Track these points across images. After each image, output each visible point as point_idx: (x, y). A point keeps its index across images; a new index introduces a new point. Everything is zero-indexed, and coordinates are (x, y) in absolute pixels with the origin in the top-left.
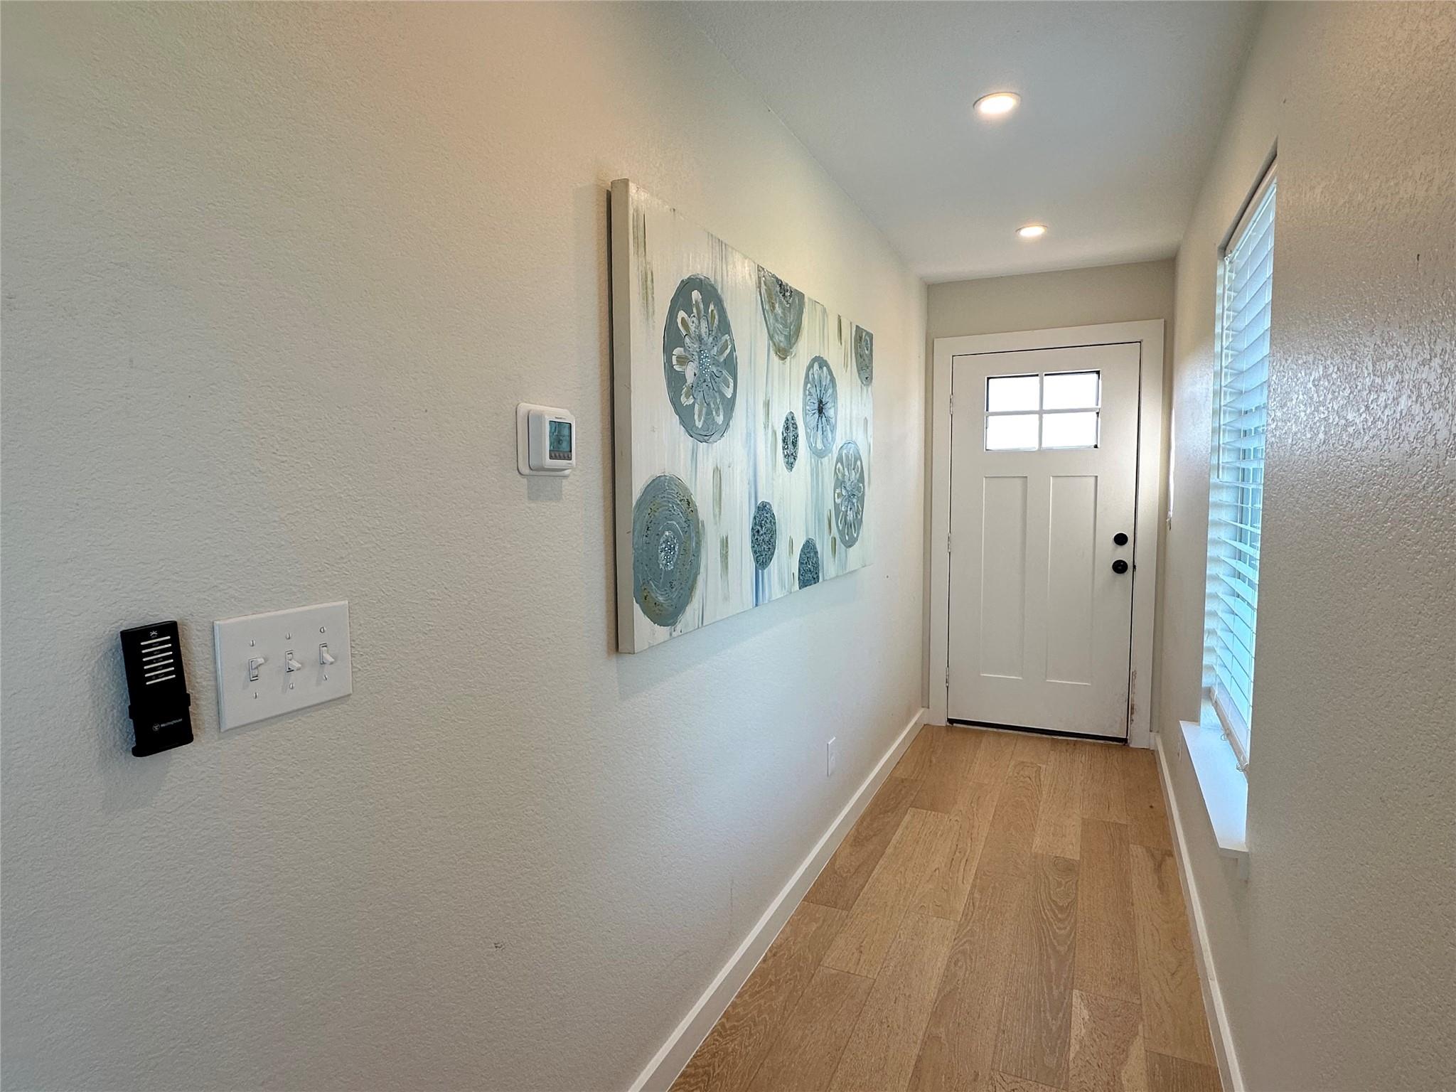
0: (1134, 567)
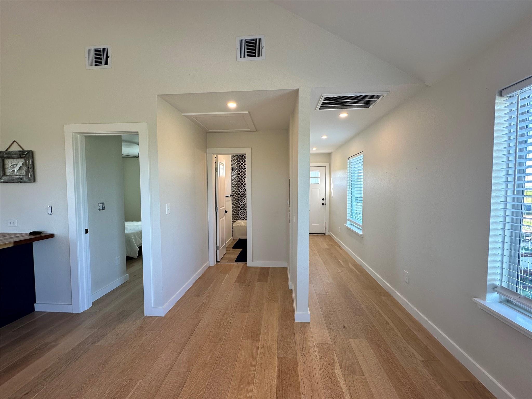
0: (325, 204)
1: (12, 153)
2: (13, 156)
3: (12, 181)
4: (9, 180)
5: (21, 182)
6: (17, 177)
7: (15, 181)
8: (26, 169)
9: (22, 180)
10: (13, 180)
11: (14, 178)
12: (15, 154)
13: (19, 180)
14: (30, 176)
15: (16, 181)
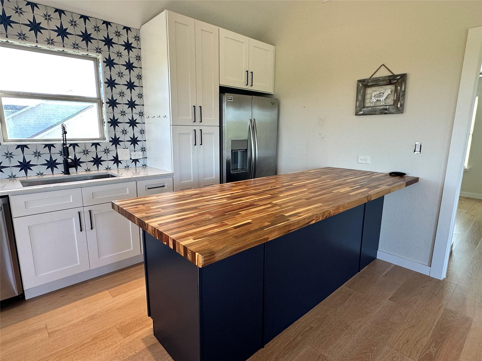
1: (379, 79)
2: (380, 83)
3: (374, 113)
4: (371, 111)
5: (386, 113)
6: (381, 107)
7: (377, 113)
8: (395, 96)
9: (387, 111)
10: (376, 111)
11: (377, 110)
12: (383, 81)
13: (384, 111)
14: (399, 106)
15: (379, 113)
